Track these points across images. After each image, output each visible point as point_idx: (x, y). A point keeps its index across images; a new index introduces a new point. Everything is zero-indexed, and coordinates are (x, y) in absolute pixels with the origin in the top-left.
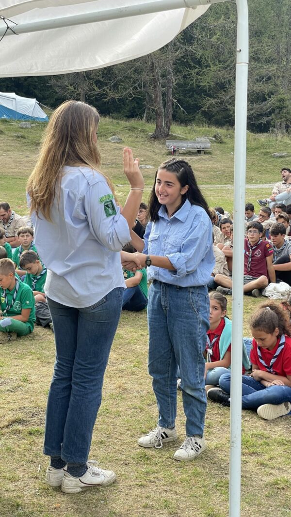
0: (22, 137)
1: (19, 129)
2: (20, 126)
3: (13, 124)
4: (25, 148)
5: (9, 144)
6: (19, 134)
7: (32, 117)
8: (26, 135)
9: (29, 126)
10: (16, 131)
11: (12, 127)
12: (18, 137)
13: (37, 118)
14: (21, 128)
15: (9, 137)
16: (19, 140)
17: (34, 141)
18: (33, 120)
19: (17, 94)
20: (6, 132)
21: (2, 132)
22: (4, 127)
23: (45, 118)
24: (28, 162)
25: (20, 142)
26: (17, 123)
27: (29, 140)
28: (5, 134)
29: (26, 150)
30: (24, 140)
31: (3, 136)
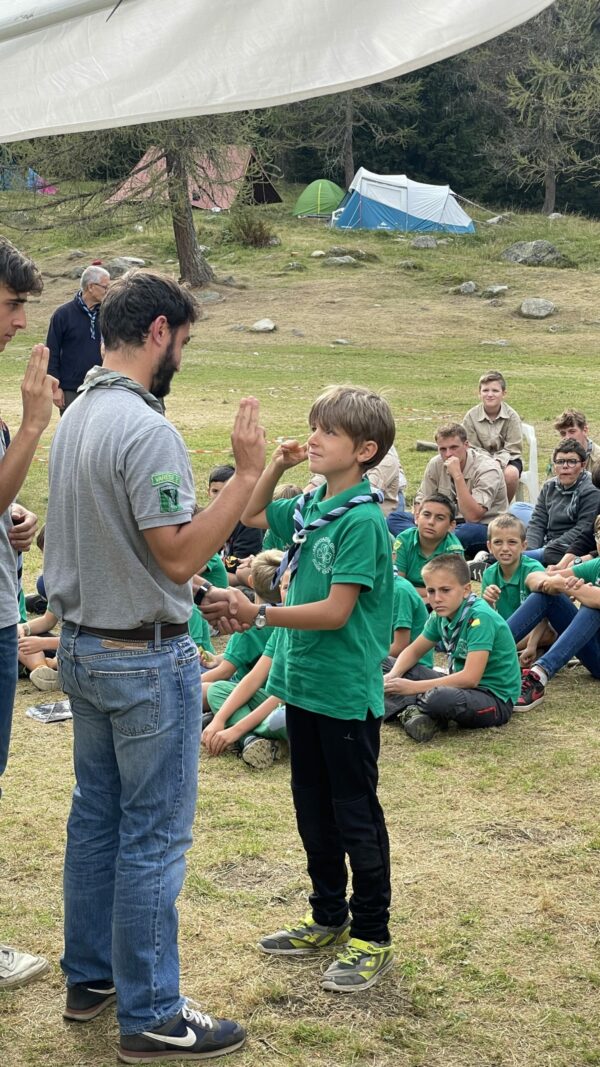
0: (415, 267)
1: (411, 251)
2: (413, 244)
3: (399, 240)
4: (422, 290)
5: (387, 283)
6: (410, 261)
7: (440, 225)
8: (424, 263)
9: (432, 244)
10: (404, 256)
11: (396, 247)
12: (408, 268)
13: (451, 226)
14: (415, 248)
15: (390, 267)
16: (410, 273)
17: (441, 275)
18: (442, 230)
19: (408, 177)
20: (384, 258)
21: (375, 257)
22: (380, 247)
23: (467, 225)
24: (425, 320)
25: (410, 279)
26: (407, 237)
27: (430, 273)
28: (380, 262)
29: (424, 294)
30: (420, 275)
31: (377, 266)
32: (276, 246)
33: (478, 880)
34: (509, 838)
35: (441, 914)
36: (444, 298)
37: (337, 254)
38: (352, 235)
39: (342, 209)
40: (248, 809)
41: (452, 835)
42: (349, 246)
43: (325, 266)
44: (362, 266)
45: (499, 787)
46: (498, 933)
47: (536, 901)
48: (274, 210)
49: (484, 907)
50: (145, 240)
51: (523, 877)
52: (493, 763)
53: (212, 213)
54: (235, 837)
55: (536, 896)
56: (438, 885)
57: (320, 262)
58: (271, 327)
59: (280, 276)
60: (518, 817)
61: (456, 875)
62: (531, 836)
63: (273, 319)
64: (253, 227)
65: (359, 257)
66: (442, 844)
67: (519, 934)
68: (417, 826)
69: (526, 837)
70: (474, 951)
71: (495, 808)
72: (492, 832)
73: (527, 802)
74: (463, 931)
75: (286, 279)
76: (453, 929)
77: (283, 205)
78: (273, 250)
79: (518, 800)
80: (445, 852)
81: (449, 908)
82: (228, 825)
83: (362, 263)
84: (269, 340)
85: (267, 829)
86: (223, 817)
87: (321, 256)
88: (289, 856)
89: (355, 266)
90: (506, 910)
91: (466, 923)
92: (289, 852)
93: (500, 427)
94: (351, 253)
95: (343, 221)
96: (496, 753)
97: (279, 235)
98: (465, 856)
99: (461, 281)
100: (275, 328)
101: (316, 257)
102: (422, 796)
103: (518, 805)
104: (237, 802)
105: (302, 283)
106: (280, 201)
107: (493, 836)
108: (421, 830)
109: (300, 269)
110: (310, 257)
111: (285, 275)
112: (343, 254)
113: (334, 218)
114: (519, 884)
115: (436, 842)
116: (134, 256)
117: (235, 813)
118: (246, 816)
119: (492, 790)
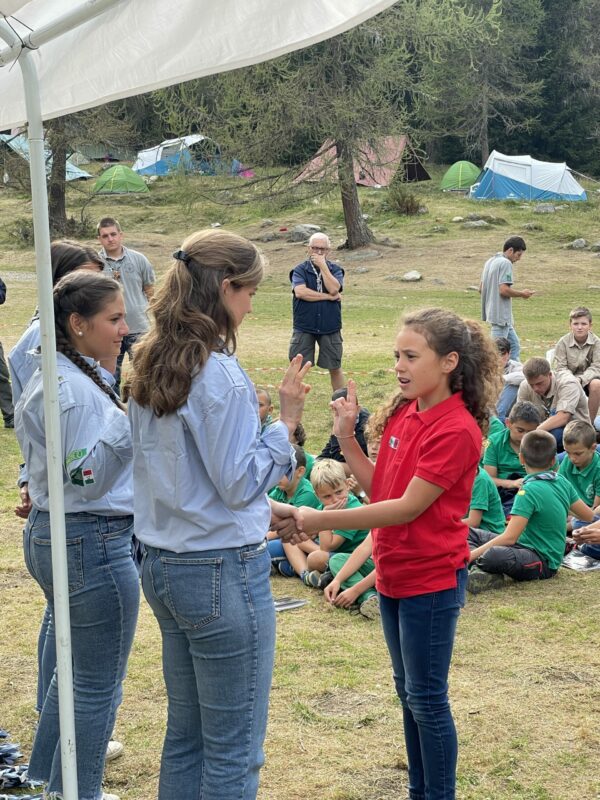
0: (536, 228)
1: (533, 216)
2: (535, 210)
3: (524, 207)
4: (541, 246)
6: (532, 224)
7: (558, 195)
8: (544, 225)
9: (551, 210)
10: (528, 220)
11: (521, 213)
12: (530, 229)
13: (567, 195)
14: (536, 213)
15: (516, 229)
16: (531, 233)
17: (557, 234)
18: (559, 199)
19: (532, 157)
20: (511, 222)
21: (504, 221)
22: (508, 213)
23: (580, 194)
24: (543, 270)
25: (533, 238)
26: (531, 205)
27: (549, 232)
28: (508, 225)
29: (542, 250)
30: (540, 234)
31: (505, 228)
32: (423, 214)
33: (532, 712)
34: (562, 679)
35: (496, 739)
36: (559, 252)
37: (472, 219)
38: (485, 204)
39: (478, 184)
40: (350, 651)
41: (514, 675)
42: (482, 212)
43: (463, 228)
44: (493, 228)
45: (558, 638)
46: (543, 755)
47: (577, 731)
48: (424, 186)
49: (532, 735)
50: (321, 211)
51: (568, 711)
52: (556, 618)
53: (375, 189)
54: (336, 673)
55: (578, 727)
56: (497, 715)
57: (459, 226)
58: (418, 277)
59: (426, 237)
60: (571, 662)
61: (514, 708)
62: (581, 678)
63: (420, 271)
64: (406, 199)
65: (490, 221)
66: (504, 682)
67: (559, 757)
68: (486, 667)
69: (576, 679)
70: (520, 769)
71: (553, 655)
72: (547, 674)
73: (581, 651)
74: (512, 753)
75: (431, 239)
76: (504, 751)
77: (432, 182)
78: (422, 216)
79: (573, 649)
80: (506, 689)
81: (504, 734)
82: (331, 663)
83: (493, 225)
84: (416, 287)
85: (363, 667)
86: (329, 657)
87: (460, 221)
88: (378, 689)
89: (487, 228)
90: (552, 737)
91: (517, 747)
92: (378, 686)
93: (586, 351)
94: (484, 218)
95: (479, 193)
96: (559, 611)
97: (427, 205)
98: (522, 693)
99: (573, 238)
100: (421, 278)
101: (456, 222)
102: (493, 644)
103: (573, 653)
104: (341, 645)
105: (444, 243)
106: (429, 179)
107: (548, 677)
108: (488, 671)
109: (443, 231)
110: (451, 222)
111: (431, 236)
112: (478, 219)
113: (471, 191)
114: (565, 717)
115: (499, 681)
116: (311, 223)
117: (338, 653)
118: (347, 656)
119: (552, 640)
